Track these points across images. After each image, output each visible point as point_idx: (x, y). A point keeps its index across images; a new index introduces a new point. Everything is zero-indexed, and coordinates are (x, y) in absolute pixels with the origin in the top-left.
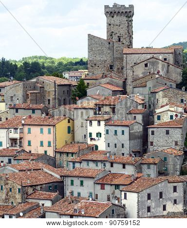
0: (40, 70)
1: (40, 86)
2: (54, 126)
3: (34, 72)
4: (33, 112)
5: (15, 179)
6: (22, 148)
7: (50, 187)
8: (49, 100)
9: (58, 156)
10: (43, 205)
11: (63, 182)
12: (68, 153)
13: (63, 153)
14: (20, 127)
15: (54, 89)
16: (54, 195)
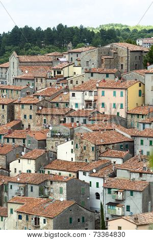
0: (116, 37)
1: (115, 52)
2: (126, 89)
3: (110, 39)
4: (107, 76)
5: (90, 138)
6: (96, 110)
7: (121, 146)
8: (122, 65)
9: (129, 117)
10: (115, 162)
11: (133, 142)
12: (138, 115)
13: (134, 114)
14: (95, 90)
15: (127, 55)
16: (125, 153)
